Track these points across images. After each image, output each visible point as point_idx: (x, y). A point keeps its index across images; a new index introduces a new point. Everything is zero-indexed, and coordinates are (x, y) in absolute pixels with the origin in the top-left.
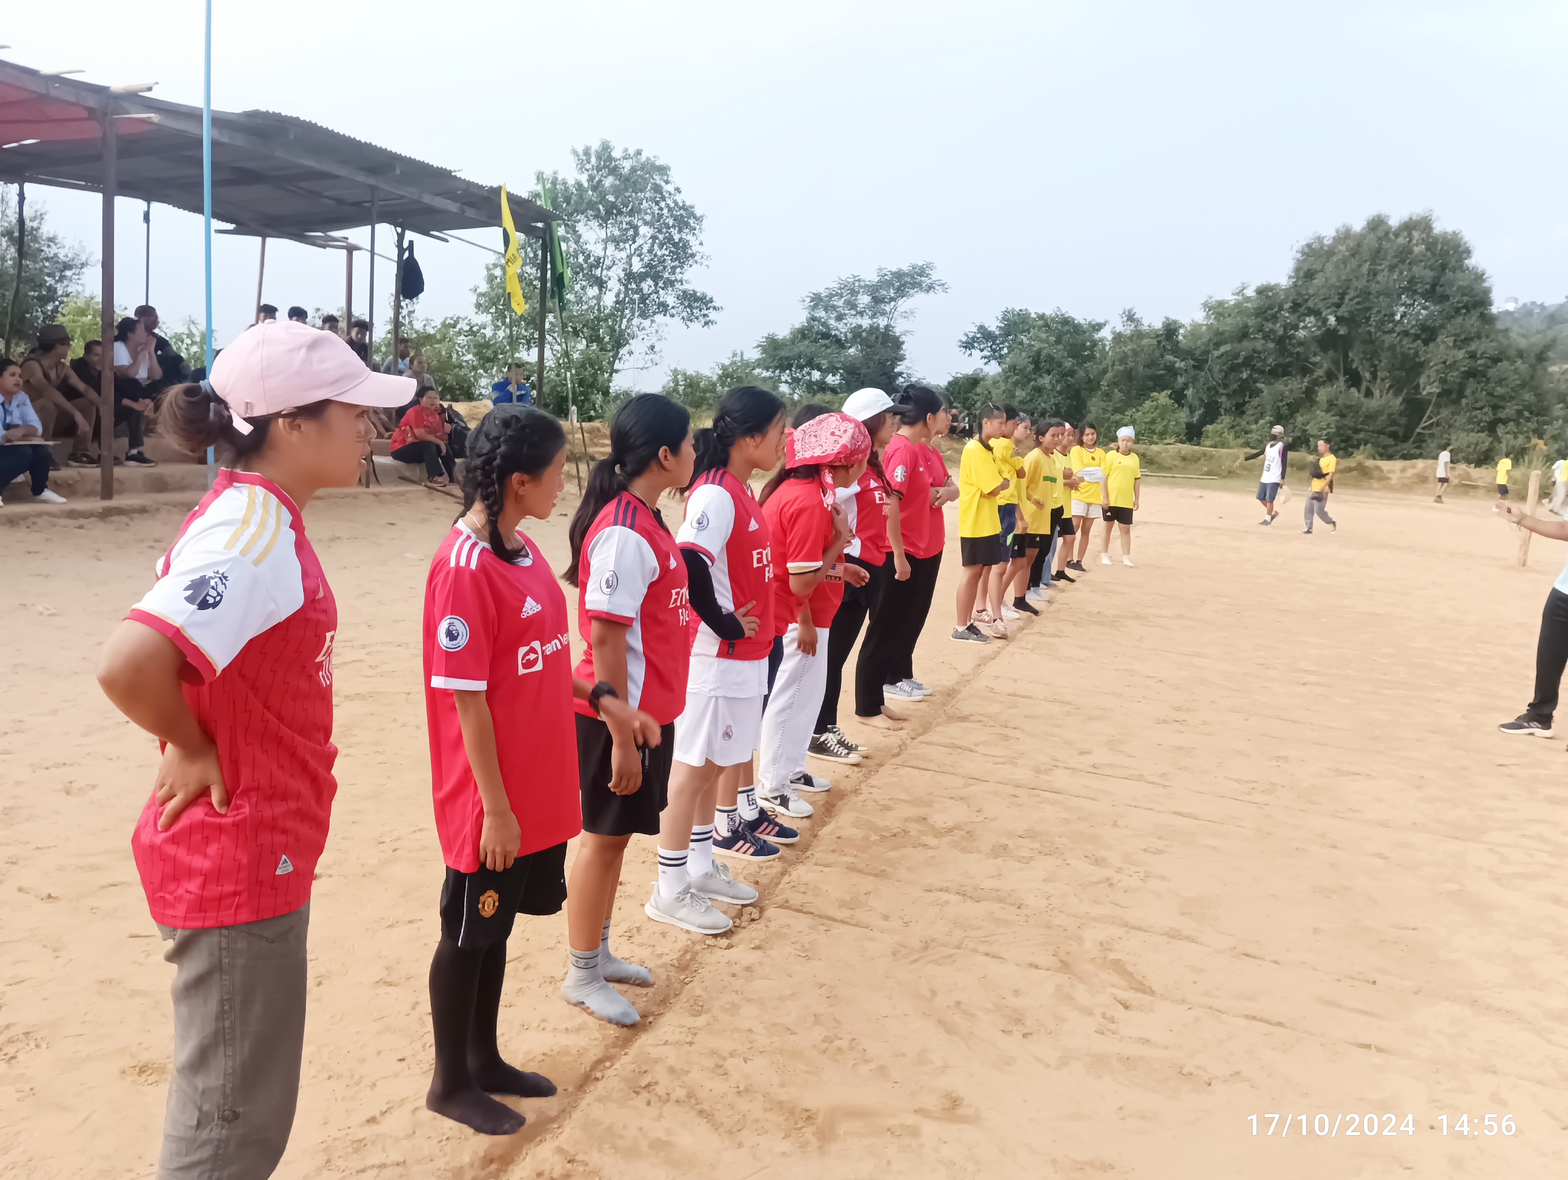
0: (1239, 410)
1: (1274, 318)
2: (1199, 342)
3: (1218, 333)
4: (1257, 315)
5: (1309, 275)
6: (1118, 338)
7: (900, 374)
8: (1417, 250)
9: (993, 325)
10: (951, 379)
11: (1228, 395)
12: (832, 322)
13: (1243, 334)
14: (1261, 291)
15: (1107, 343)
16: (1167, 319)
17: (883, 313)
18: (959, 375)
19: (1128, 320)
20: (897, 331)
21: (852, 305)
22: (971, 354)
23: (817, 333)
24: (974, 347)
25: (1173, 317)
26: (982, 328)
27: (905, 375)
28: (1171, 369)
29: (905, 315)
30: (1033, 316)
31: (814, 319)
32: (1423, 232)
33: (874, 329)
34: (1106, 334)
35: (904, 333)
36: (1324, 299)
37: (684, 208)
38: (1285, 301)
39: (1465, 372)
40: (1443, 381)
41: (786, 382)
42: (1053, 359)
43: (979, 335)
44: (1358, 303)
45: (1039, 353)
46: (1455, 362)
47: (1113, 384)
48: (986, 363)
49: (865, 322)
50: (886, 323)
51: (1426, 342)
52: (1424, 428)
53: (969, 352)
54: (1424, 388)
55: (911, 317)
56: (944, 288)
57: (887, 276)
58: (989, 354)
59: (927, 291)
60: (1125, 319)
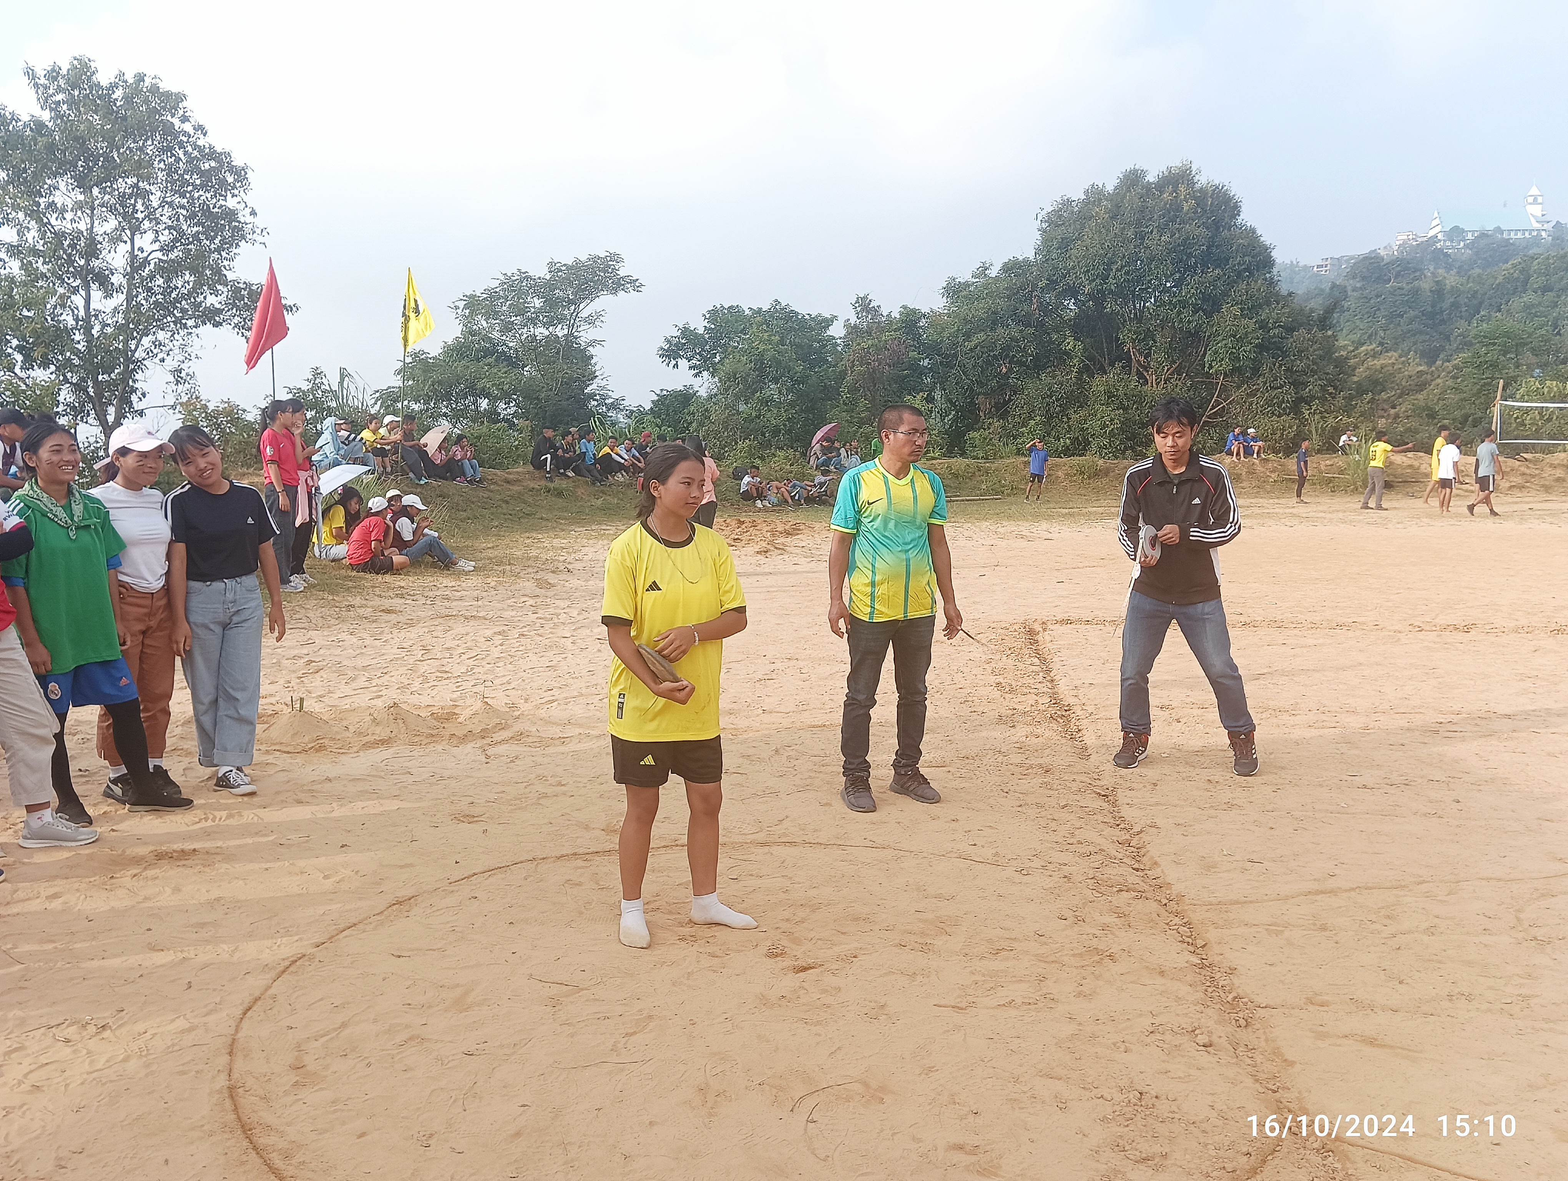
0: (1002, 410)
1: (1029, 299)
2: (946, 334)
3: (966, 321)
4: (1009, 297)
5: (1065, 245)
6: (853, 331)
7: (592, 396)
8: (1186, 206)
9: (699, 325)
10: (656, 398)
11: (984, 394)
12: (496, 335)
13: (994, 321)
14: (1010, 267)
15: (839, 341)
16: (904, 307)
17: (562, 320)
18: (665, 393)
19: (862, 310)
20: (582, 341)
21: (521, 311)
22: (676, 366)
23: (478, 351)
24: (680, 356)
25: (910, 304)
26: (686, 332)
27: (598, 397)
28: (914, 367)
29: (589, 320)
30: (747, 312)
31: (473, 333)
33: (552, 342)
34: (837, 331)
35: (592, 343)
36: (1088, 271)
37: (213, 154)
38: (1039, 278)
39: (1256, 346)
40: (1235, 358)
41: (445, 415)
42: (779, 363)
43: (683, 341)
44: (1127, 273)
45: (761, 355)
46: (1246, 333)
47: (853, 390)
48: (696, 375)
49: (541, 332)
50: (566, 332)
51: (1209, 315)
52: (1208, 417)
53: (673, 362)
54: (1211, 367)
55: (601, 324)
56: (635, 285)
57: (561, 271)
58: (698, 363)
59: (614, 291)
60: (859, 309)
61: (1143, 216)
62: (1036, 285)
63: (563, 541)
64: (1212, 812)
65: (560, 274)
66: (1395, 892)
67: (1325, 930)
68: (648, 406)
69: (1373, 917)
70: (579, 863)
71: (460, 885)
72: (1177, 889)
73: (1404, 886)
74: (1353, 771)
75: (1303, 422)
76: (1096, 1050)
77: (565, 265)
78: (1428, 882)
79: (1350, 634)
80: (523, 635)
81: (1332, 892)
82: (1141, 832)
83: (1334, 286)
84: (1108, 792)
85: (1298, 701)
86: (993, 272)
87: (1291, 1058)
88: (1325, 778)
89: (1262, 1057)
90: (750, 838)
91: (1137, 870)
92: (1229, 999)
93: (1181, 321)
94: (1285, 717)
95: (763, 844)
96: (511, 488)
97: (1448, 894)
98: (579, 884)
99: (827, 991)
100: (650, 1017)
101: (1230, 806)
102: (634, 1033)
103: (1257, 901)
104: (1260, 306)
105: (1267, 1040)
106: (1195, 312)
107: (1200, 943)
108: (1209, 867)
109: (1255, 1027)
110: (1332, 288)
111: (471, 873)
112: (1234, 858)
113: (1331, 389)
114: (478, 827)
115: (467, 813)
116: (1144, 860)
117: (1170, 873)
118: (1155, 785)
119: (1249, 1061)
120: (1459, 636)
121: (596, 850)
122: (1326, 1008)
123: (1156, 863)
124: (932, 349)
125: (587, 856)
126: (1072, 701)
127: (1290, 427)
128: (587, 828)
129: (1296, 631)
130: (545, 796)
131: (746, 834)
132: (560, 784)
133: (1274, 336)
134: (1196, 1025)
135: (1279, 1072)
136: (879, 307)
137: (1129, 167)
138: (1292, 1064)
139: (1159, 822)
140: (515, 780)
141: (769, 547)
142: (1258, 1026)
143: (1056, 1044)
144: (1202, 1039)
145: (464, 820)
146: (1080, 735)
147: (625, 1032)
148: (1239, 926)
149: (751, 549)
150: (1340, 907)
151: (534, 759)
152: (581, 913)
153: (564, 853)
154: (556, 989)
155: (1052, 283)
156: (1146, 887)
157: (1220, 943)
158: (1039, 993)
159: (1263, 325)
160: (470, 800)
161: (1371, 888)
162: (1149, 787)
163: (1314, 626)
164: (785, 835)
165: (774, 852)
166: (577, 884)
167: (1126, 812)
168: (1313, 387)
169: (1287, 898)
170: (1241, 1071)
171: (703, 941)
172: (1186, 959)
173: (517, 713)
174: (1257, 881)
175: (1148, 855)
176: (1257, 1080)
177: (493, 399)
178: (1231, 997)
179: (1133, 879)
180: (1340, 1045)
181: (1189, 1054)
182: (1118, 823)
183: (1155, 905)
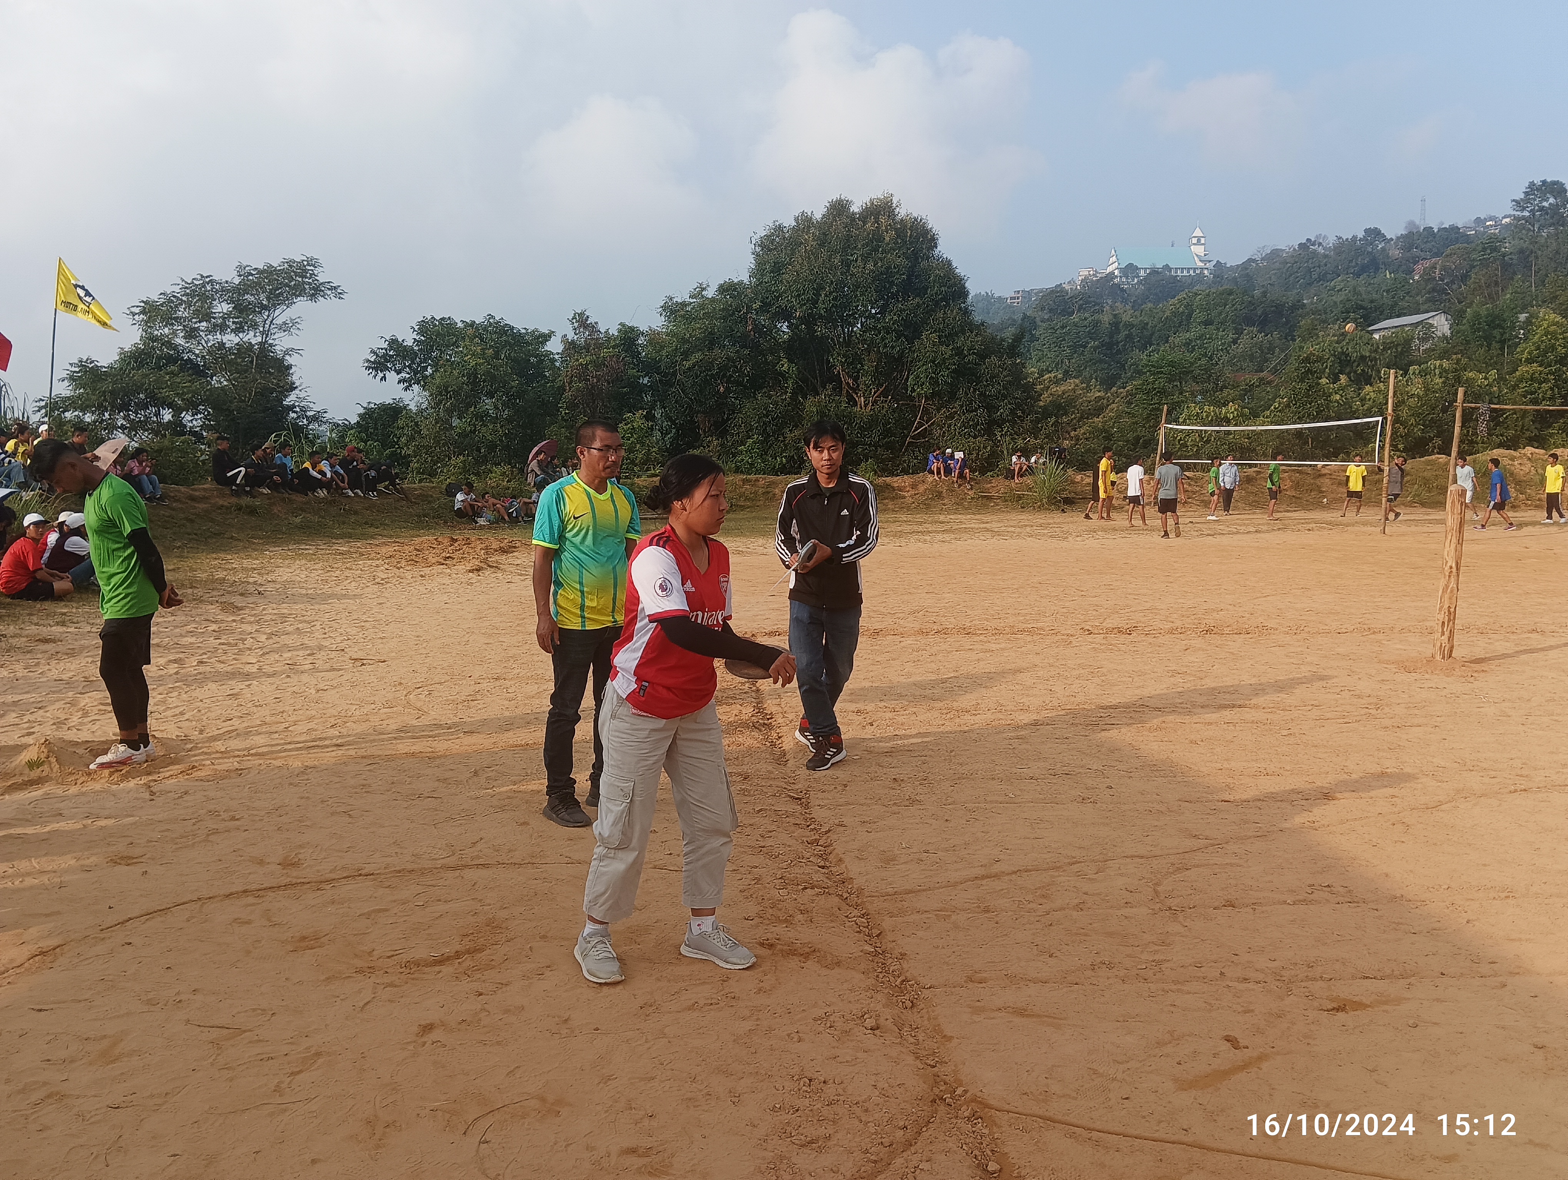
0: (721, 429)
1: (744, 320)
2: (664, 353)
3: (684, 341)
4: (724, 318)
5: (778, 269)
6: (571, 347)
7: (291, 408)
8: (887, 237)
9: (409, 338)
10: (362, 411)
11: (703, 412)
12: (180, 341)
13: (711, 341)
14: (726, 289)
15: (556, 357)
16: (622, 324)
17: (254, 326)
18: (372, 406)
19: (580, 326)
20: (279, 350)
21: (207, 316)
22: (384, 378)
23: (159, 358)
24: (387, 369)
25: (630, 322)
26: (394, 343)
27: (298, 409)
28: (634, 384)
29: (285, 327)
30: (459, 324)
31: (154, 339)
32: (888, 218)
33: (244, 350)
34: (554, 346)
35: (290, 352)
36: (799, 295)
38: (753, 300)
39: (954, 371)
40: (934, 382)
41: (123, 427)
42: (494, 378)
43: (391, 353)
44: (835, 299)
45: (474, 370)
46: (944, 360)
47: (572, 406)
48: (406, 389)
49: (231, 339)
50: (260, 340)
51: (911, 341)
52: (912, 438)
53: (381, 375)
54: (913, 390)
55: (297, 332)
56: (337, 292)
57: (252, 275)
58: (408, 376)
59: (313, 297)
60: (576, 325)
61: (848, 244)
62: (749, 308)
63: (254, 562)
64: (895, 808)
65: (251, 278)
66: (1051, 873)
67: (988, 911)
68: (354, 420)
69: (1030, 897)
70: (251, 900)
71: (113, 931)
72: (859, 882)
73: (1059, 867)
74: (1022, 764)
75: (997, 443)
76: (771, 1043)
77: (256, 269)
78: (1079, 862)
79: (1029, 638)
80: (202, 662)
81: (996, 876)
82: (829, 831)
83: (1025, 317)
84: (801, 795)
85: (980, 701)
86: (710, 293)
87: (949, 1034)
88: (997, 772)
89: (923, 1034)
90: (439, 863)
91: (823, 867)
92: (898, 983)
93: (885, 346)
94: (967, 717)
95: (454, 869)
96: (196, 505)
97: (1097, 873)
98: (249, 922)
99: (509, 1011)
100: (318, 1054)
101: (912, 802)
102: (300, 1072)
103: (930, 889)
104: (956, 334)
105: (929, 1019)
106: (898, 338)
107: (875, 932)
108: (888, 860)
109: (920, 1007)
110: (1023, 320)
111: (126, 918)
112: (912, 850)
113: (1019, 413)
114: (138, 869)
115: (125, 854)
116: (832, 857)
117: (853, 868)
118: (845, 786)
119: (912, 1040)
120: (1123, 638)
121: (269, 886)
122: (983, 985)
123: (840, 860)
124: (650, 367)
125: (260, 892)
126: (774, 709)
127: (985, 448)
128: (261, 863)
129: (982, 637)
130: (216, 832)
131: (436, 859)
132: (233, 819)
133: (969, 362)
134: (865, 1010)
135: (938, 1048)
136: (596, 323)
137: (835, 197)
138: (950, 1039)
139: (846, 820)
140: (182, 817)
141: (482, 565)
142: (922, 1006)
143: (734, 1041)
144: (870, 1023)
145: (122, 862)
146: (780, 741)
147: (290, 1071)
148: (912, 913)
149: (461, 567)
150: (1002, 890)
151: (206, 793)
152: (248, 952)
153: (234, 890)
154: (215, 1033)
155: (765, 307)
156: (830, 883)
157: (893, 931)
158: (722, 993)
159: (959, 352)
160: (129, 840)
161: (1030, 871)
162: (840, 788)
163: (998, 632)
164: (478, 857)
165: (465, 876)
166: (246, 923)
167: (818, 813)
168: (1003, 411)
169: (955, 885)
170: (903, 1050)
171: (382, 972)
172: (861, 948)
173: (189, 746)
174: (931, 870)
175: (834, 853)
176: (917, 1058)
177: (177, 411)
178: (899, 980)
179: (818, 877)
180: (992, 1018)
181: (858, 1038)
182: (808, 824)
183: (837, 899)
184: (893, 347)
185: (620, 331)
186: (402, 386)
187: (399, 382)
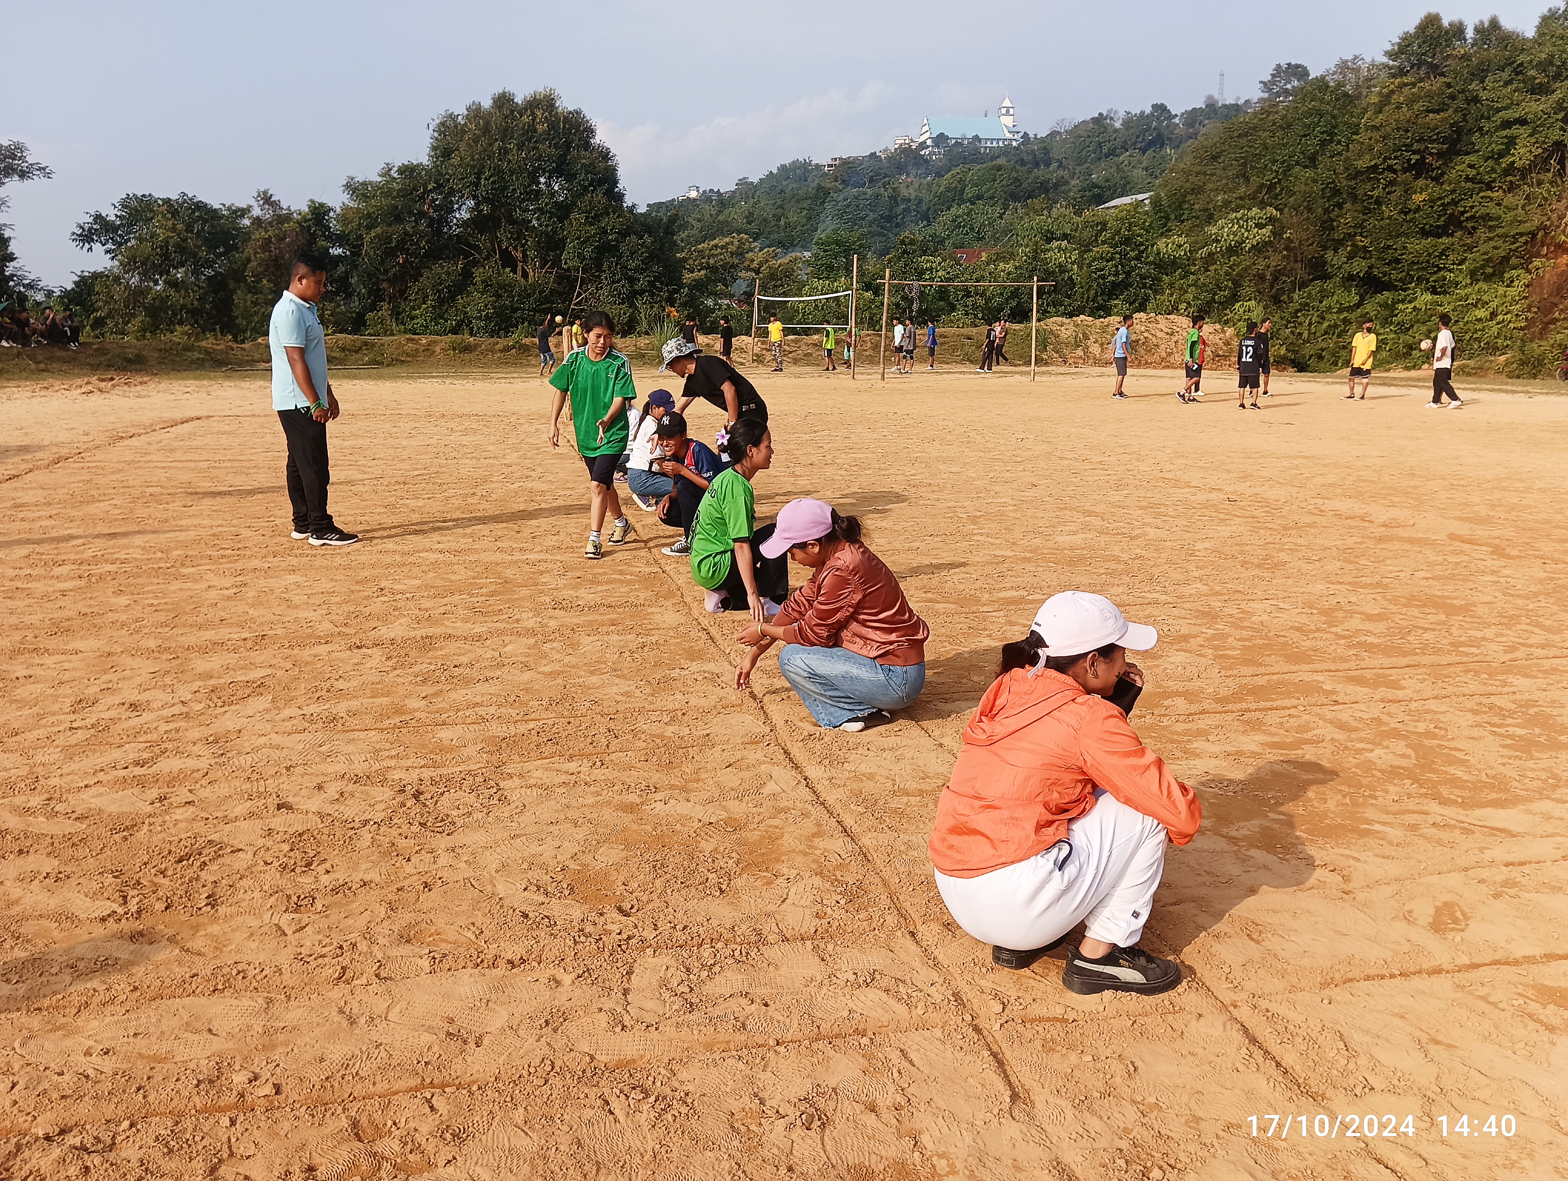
0: (404, 295)
1: (423, 199)
2: (351, 226)
3: (366, 215)
6: (260, 224)
8: (540, 128)
9: (112, 213)
10: (77, 278)
13: (396, 216)
14: (405, 171)
16: (312, 201)
18: (85, 274)
19: (265, 203)
22: (90, 249)
24: (92, 240)
25: (319, 199)
26: (97, 217)
27: (16, 278)
30: (157, 200)
32: (545, 111)
38: (429, 180)
42: (184, 248)
43: (96, 227)
45: (167, 242)
46: (588, 238)
48: (113, 258)
52: (575, 304)
53: (87, 246)
54: (566, 263)
58: (113, 247)
59: (22, 177)
60: (261, 202)
61: (505, 133)
62: (426, 188)
68: (70, 287)
86: (394, 173)
104: (602, 215)
124: (342, 239)
133: (612, 240)
136: (281, 201)
137: (502, 90)
159: (603, 231)
184: (547, 226)
185: (309, 207)
186: (109, 256)
187: (107, 252)
